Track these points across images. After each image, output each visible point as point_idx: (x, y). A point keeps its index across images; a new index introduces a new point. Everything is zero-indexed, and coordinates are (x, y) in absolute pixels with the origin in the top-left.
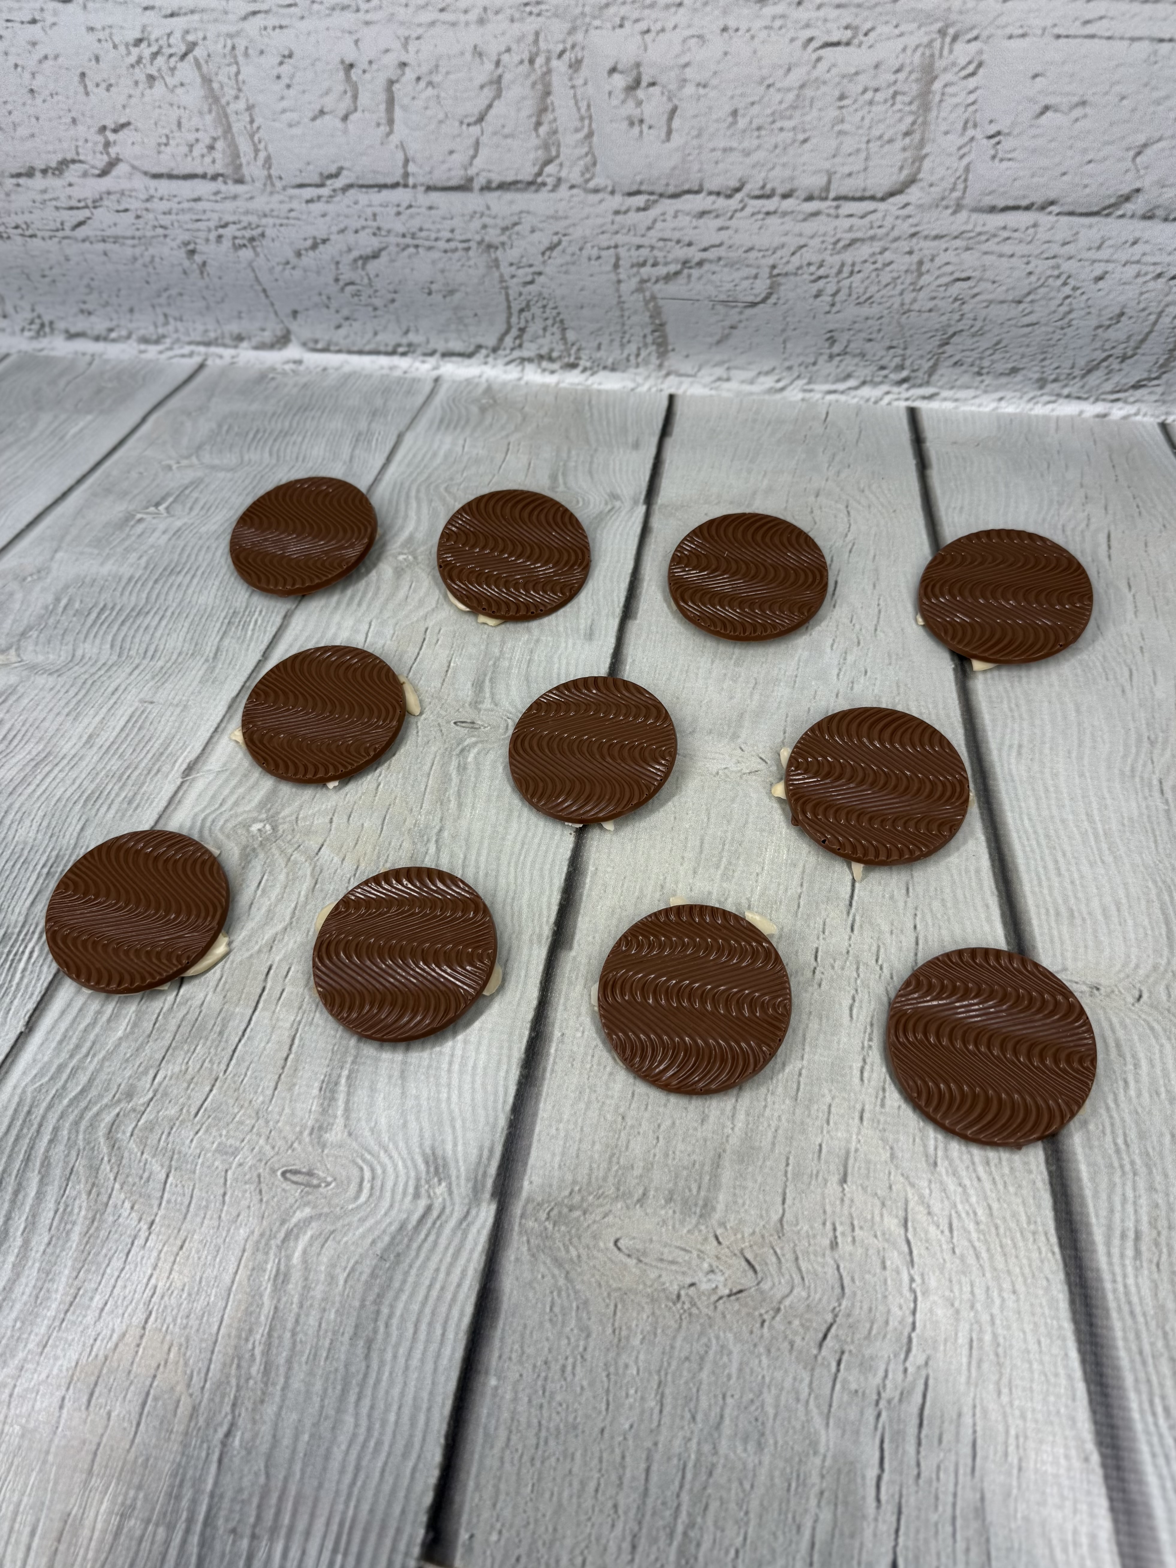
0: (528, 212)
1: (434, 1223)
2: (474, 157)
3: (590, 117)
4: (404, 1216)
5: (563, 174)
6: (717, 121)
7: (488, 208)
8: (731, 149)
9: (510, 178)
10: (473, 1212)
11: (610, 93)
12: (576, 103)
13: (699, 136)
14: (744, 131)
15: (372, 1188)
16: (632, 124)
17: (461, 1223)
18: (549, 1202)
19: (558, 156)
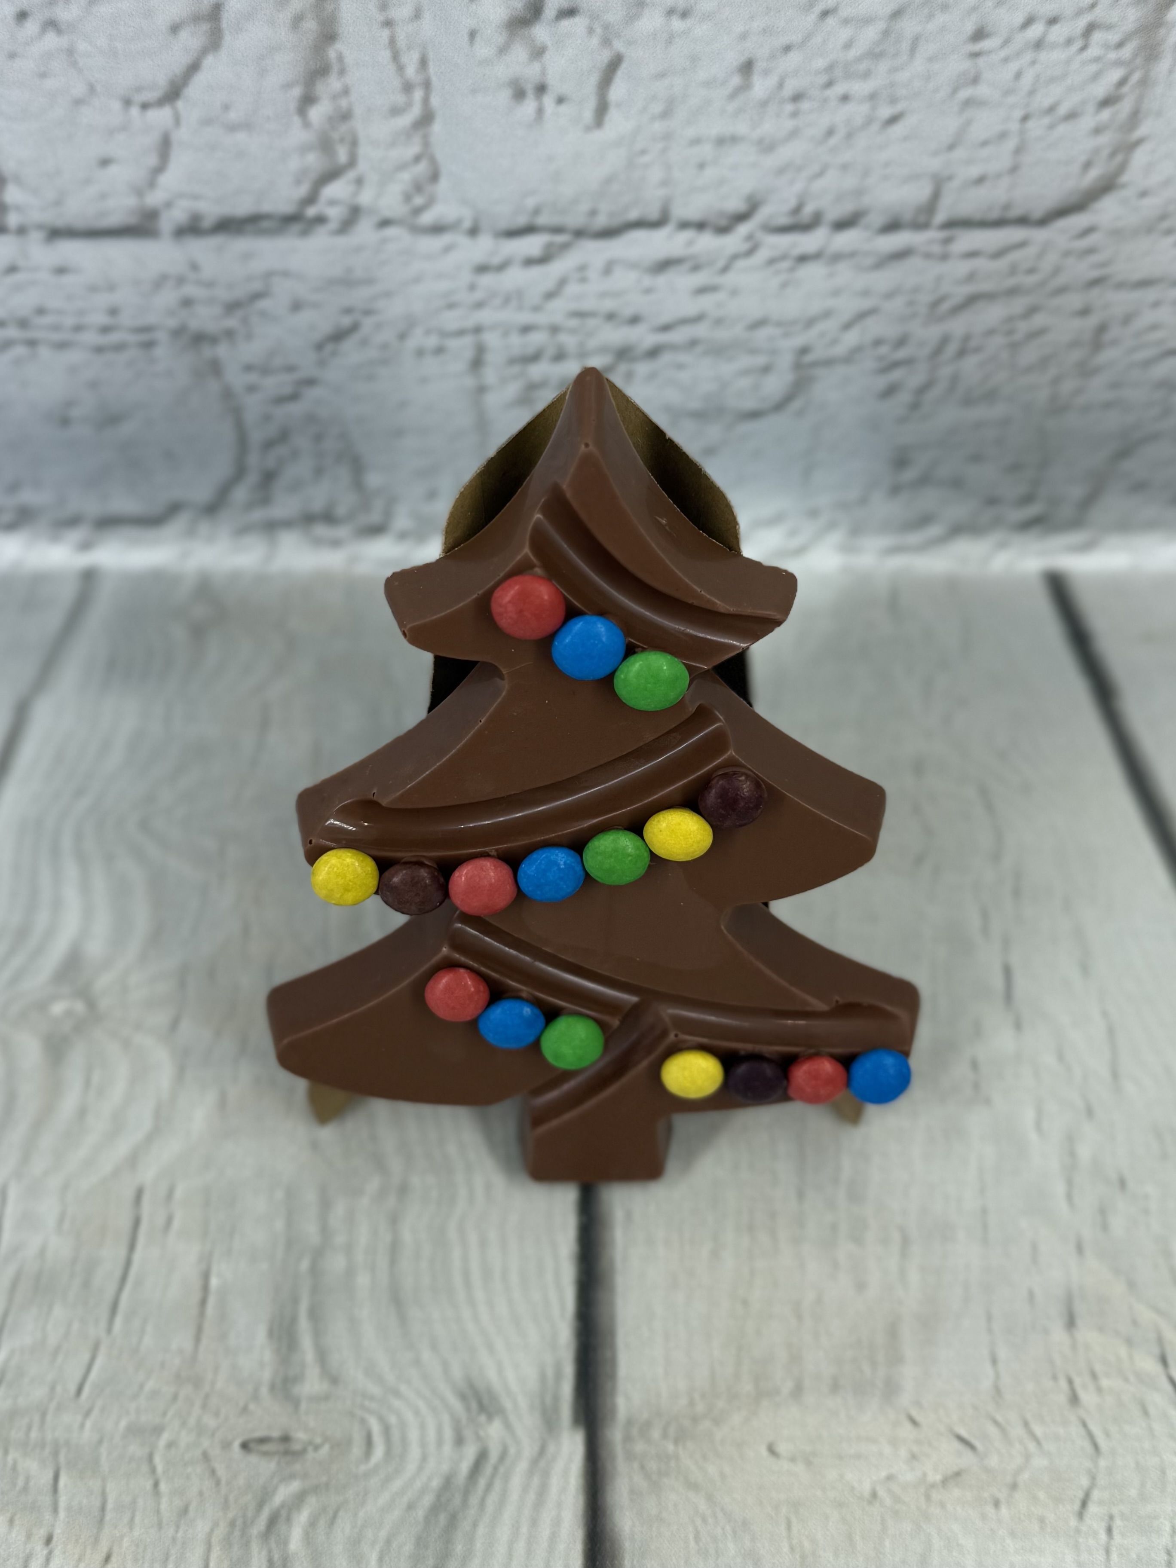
0: (285, 274)
2: (160, 168)
3: (427, 85)
5: (365, 198)
6: (708, 84)
7: (194, 267)
8: (734, 139)
9: (242, 207)
11: (472, 35)
12: (396, 56)
13: (666, 114)
14: (764, 104)
16: (519, 94)
19: (352, 162)
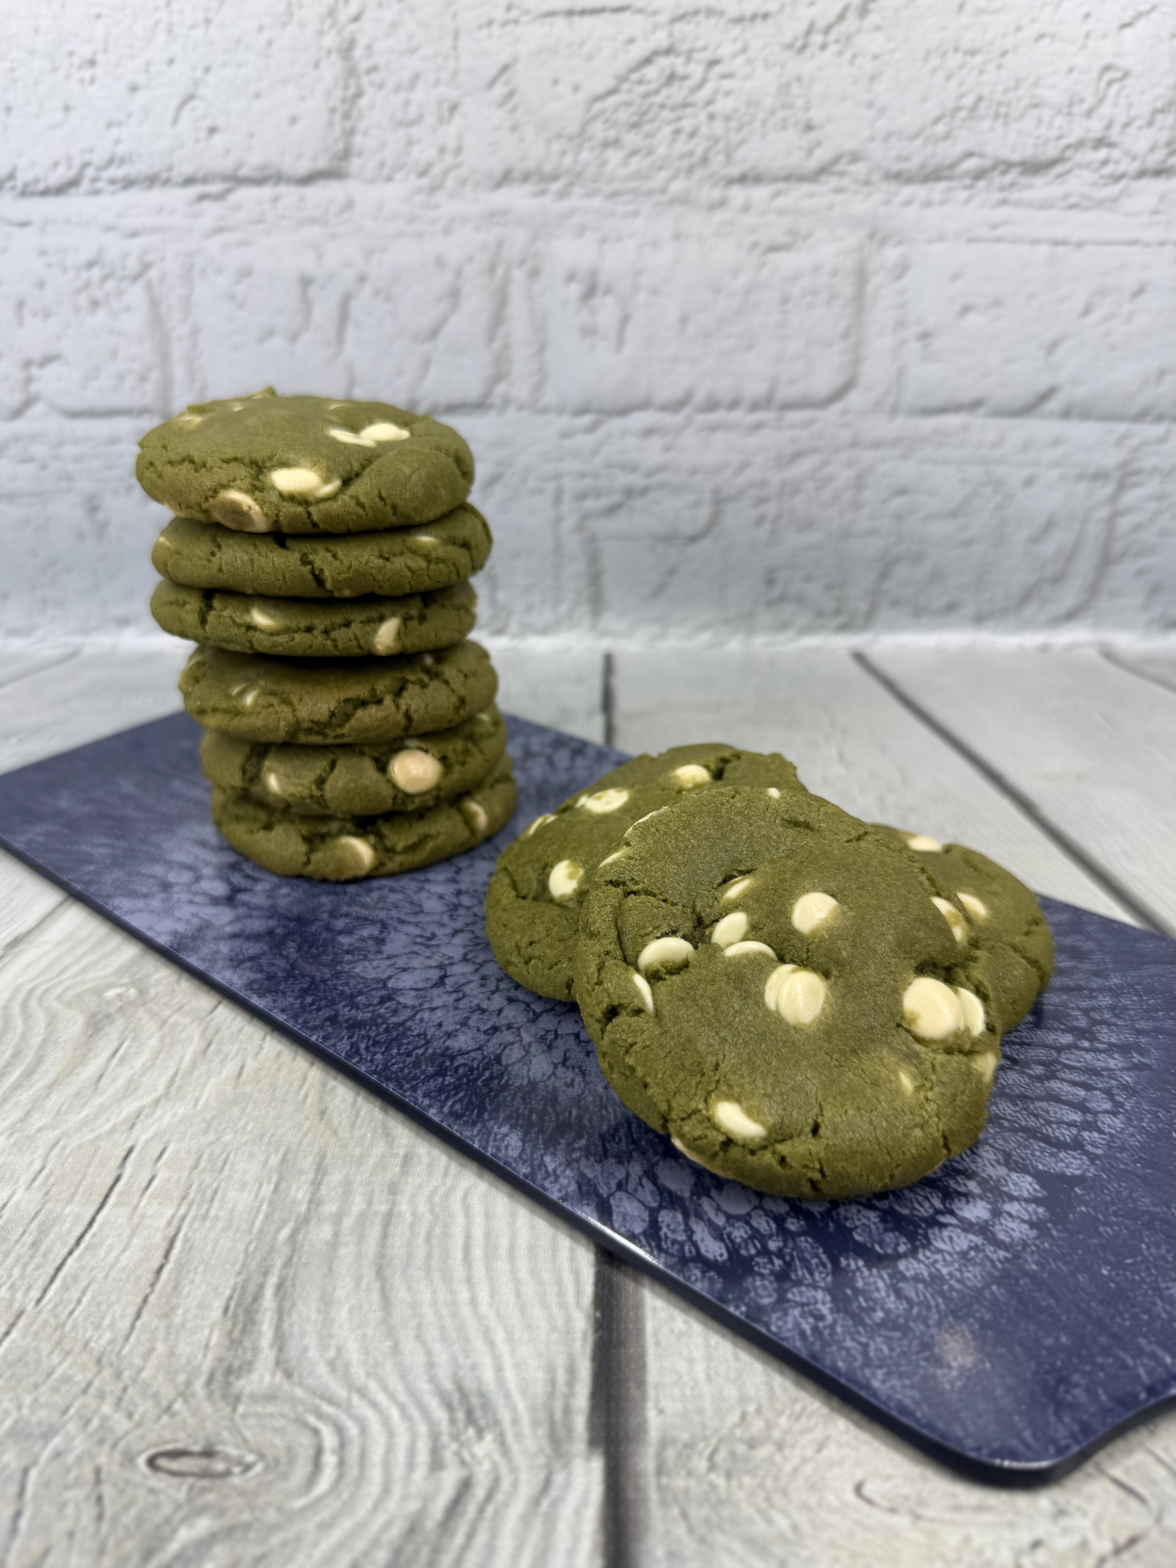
1: (481, 1510)
2: (422, 377)
4: (413, 1506)
5: (513, 393)
6: (668, 329)
8: (680, 359)
9: (457, 397)
10: (559, 1478)
11: (565, 303)
12: (532, 315)
13: (649, 345)
14: (693, 339)
15: (341, 1463)
16: (584, 334)
17: (536, 1502)
18: (706, 1439)
